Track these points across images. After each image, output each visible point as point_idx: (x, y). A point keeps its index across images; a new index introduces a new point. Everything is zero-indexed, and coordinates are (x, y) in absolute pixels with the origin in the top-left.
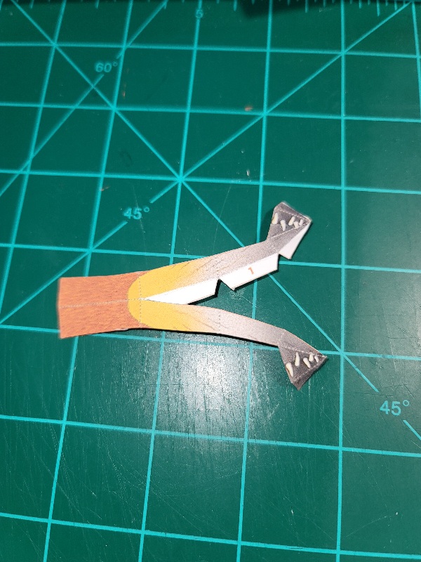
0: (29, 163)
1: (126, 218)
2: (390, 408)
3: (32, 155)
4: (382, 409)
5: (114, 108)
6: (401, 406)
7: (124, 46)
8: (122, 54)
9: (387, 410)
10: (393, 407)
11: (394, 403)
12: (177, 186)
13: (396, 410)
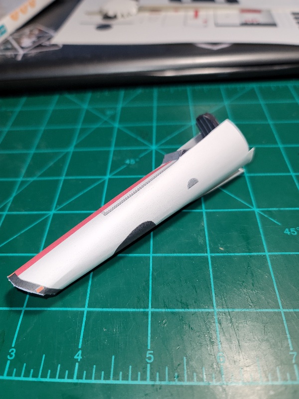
0: (73, 146)
1: (127, 164)
2: (290, 231)
3: (74, 143)
4: (285, 232)
6: (296, 230)
7: (120, 106)
8: (119, 109)
9: (289, 233)
10: (292, 231)
11: (291, 229)
12: (152, 151)
13: (294, 233)
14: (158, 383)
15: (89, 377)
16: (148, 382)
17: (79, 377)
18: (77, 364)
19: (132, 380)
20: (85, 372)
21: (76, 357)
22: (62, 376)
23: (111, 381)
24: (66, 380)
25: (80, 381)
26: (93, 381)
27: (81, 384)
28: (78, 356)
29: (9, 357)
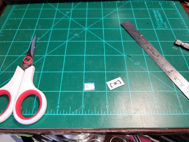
0: (52, 28)
1: (75, 36)
3: (53, 26)
4: (134, 64)
5: (70, 18)
7: (72, 9)
8: (72, 11)
11: (137, 63)
12: (85, 30)
13: (138, 64)
14: (86, 114)
15: (62, 113)
16: (82, 114)
17: (59, 113)
18: (58, 109)
19: (77, 114)
20: (61, 112)
21: (57, 107)
22: (52, 113)
23: (70, 114)
24: (54, 114)
25: (59, 114)
26: (63, 114)
27: (59, 115)
28: (58, 107)
29: (33, 107)
